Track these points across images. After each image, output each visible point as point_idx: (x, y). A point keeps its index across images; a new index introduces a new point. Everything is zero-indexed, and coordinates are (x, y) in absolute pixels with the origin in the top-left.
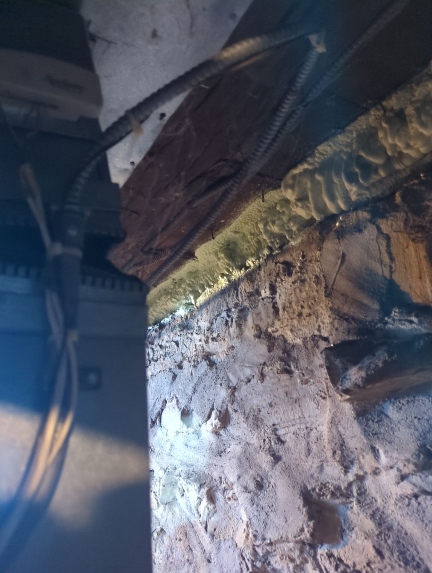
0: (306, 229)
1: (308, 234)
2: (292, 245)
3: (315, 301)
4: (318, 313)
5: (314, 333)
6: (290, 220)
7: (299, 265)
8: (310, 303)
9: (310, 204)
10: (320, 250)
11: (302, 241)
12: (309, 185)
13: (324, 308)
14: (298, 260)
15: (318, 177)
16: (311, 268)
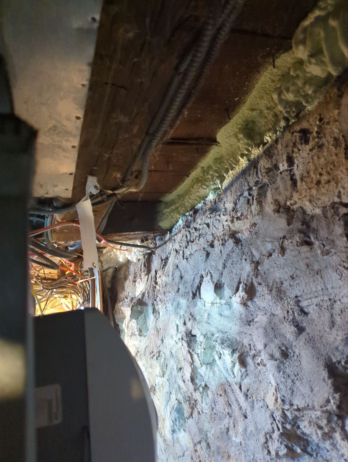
0: (323, 88)
1: (325, 93)
2: (308, 111)
3: (334, 166)
4: (337, 178)
5: (334, 200)
6: (305, 83)
7: (316, 130)
8: (328, 169)
9: (325, 57)
10: (338, 109)
11: (319, 103)
12: (322, 34)
13: (344, 171)
14: (315, 125)
15: (333, 23)
16: (329, 130)
